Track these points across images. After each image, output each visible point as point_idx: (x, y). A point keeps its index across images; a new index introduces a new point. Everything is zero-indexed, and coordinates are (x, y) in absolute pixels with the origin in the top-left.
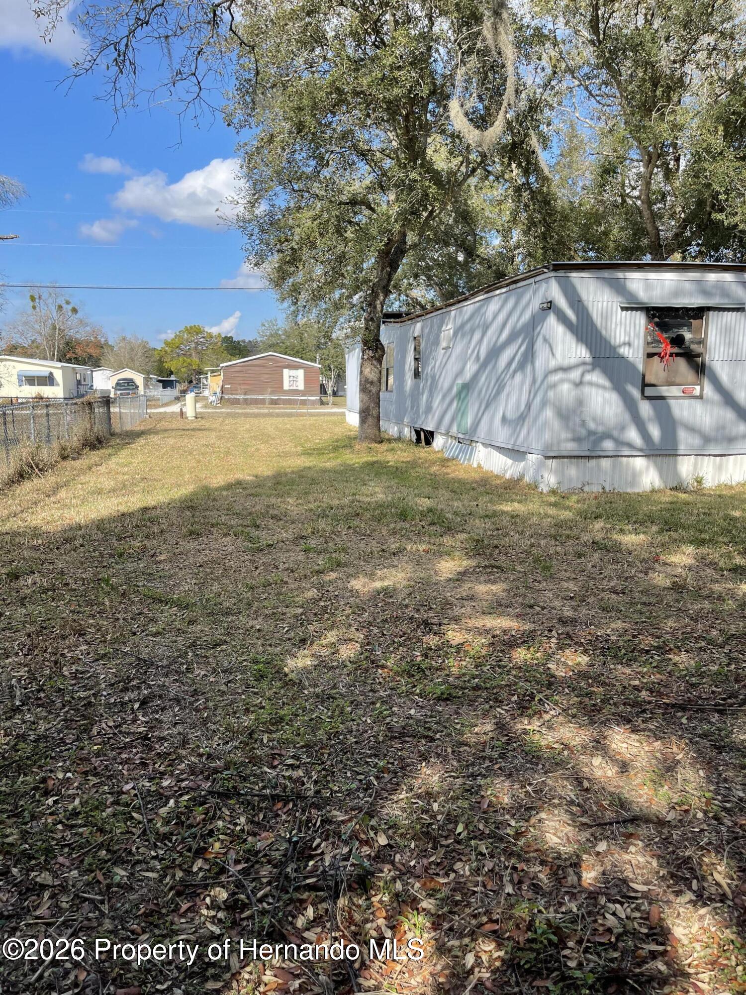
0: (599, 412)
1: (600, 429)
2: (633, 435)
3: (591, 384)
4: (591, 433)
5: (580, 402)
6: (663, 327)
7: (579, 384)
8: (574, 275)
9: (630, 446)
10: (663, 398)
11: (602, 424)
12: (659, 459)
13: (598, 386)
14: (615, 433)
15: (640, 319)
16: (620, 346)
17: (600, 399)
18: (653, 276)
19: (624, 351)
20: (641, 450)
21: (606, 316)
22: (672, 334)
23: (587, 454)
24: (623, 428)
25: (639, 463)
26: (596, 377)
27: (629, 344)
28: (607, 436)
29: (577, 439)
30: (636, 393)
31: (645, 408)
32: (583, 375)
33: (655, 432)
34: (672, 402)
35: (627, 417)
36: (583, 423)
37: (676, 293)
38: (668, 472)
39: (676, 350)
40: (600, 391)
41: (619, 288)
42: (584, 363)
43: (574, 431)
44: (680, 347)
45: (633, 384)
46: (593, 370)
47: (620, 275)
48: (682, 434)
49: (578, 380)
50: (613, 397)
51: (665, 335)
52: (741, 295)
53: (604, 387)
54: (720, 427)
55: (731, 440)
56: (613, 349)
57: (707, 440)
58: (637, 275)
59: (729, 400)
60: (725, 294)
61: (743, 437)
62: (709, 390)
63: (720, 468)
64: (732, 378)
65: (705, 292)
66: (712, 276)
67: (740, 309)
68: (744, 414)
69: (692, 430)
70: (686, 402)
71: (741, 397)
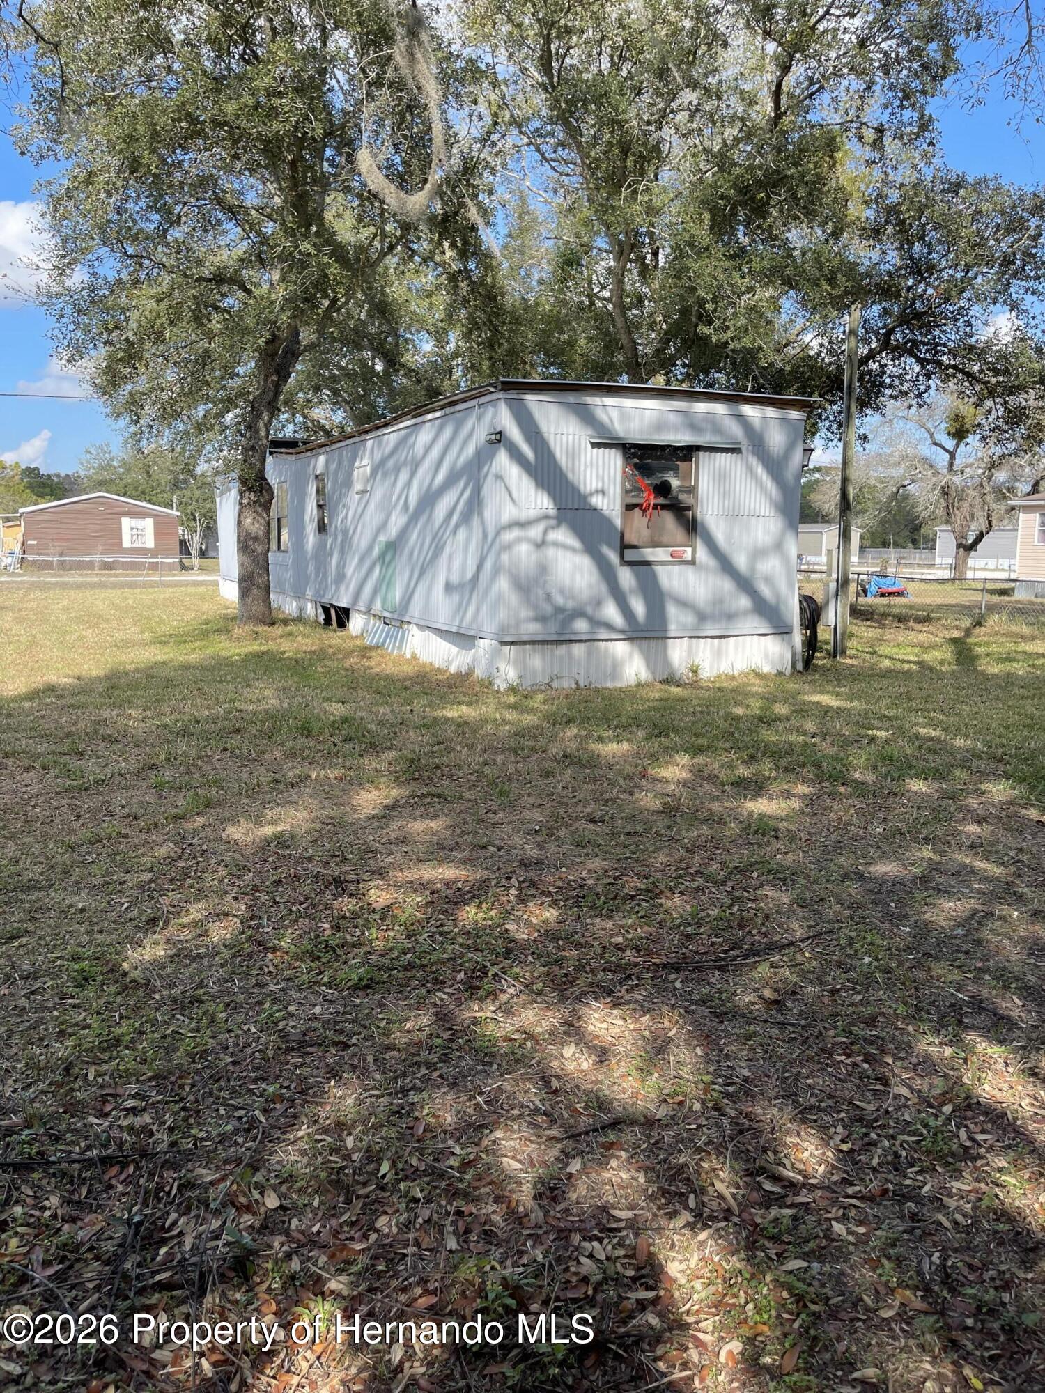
0: (568, 582)
1: (570, 604)
2: (611, 612)
3: (556, 544)
4: (559, 610)
5: (543, 569)
6: (643, 469)
7: (541, 545)
8: (528, 397)
9: (609, 627)
10: (647, 563)
11: (573, 598)
12: (645, 643)
13: (565, 547)
14: (589, 610)
15: (614, 461)
16: (591, 494)
17: (568, 565)
18: (629, 403)
19: (597, 501)
20: (622, 632)
21: (572, 454)
22: (655, 480)
23: (554, 637)
24: (599, 603)
25: (621, 649)
26: (562, 535)
27: (603, 492)
28: (579, 613)
29: (541, 619)
30: (613, 557)
31: (626, 577)
32: (545, 532)
33: (639, 607)
34: (659, 569)
35: (604, 588)
36: (548, 597)
37: (660, 427)
38: (656, 660)
39: (661, 501)
40: (569, 554)
41: (586, 417)
42: (547, 517)
43: (536, 607)
44: (665, 497)
45: (610, 546)
46: (558, 525)
47: (590, 400)
48: (672, 611)
49: (539, 540)
50: (586, 562)
51: (647, 482)
52: (736, 430)
53: (573, 550)
54: (718, 601)
55: (731, 617)
56: (583, 498)
57: (702, 617)
58: (609, 401)
59: (726, 565)
60: (717, 429)
61: (745, 613)
62: (702, 554)
63: (718, 654)
64: (729, 537)
65: (694, 427)
66: (701, 407)
67: (735, 450)
68: (745, 584)
69: (684, 604)
70: (676, 569)
71: (741, 561)
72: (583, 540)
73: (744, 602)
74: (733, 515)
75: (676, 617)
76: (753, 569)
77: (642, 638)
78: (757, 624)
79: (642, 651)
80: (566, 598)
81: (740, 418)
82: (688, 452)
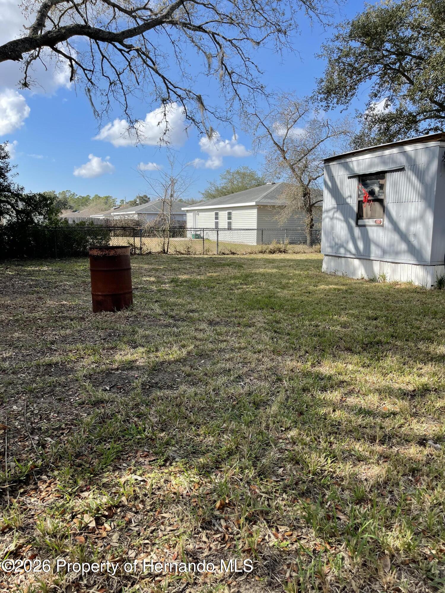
0: (339, 233)
1: (339, 242)
2: (351, 247)
3: (337, 218)
4: (336, 244)
5: (332, 228)
6: (365, 185)
7: (332, 219)
8: (331, 164)
9: (350, 252)
10: (364, 226)
11: (340, 239)
12: (365, 261)
13: (339, 219)
14: (345, 245)
15: (355, 182)
16: (347, 198)
17: (340, 226)
18: (360, 158)
19: (349, 200)
20: (354, 255)
21: (342, 183)
22: (369, 189)
23: (334, 254)
24: (347, 242)
25: (356, 262)
26: (338, 215)
27: (351, 197)
28: (342, 246)
29: (331, 247)
30: (353, 223)
31: (357, 231)
32: (334, 214)
33: (361, 245)
34: (369, 228)
35: (349, 236)
36: (334, 238)
37: (371, 165)
38: (369, 269)
39: (370, 198)
40: (340, 223)
41: (347, 167)
42: (334, 208)
43: (330, 242)
44: (373, 196)
45: (352, 219)
46: (337, 211)
48: (373, 248)
49: (332, 216)
50: (344, 225)
51: (366, 190)
52: (402, 160)
53: (341, 220)
54: (392, 245)
55: (397, 253)
56: (344, 200)
57: (385, 252)
58: (354, 159)
59: (396, 228)
60: (394, 162)
61: (404, 252)
62: (386, 222)
63: (394, 271)
64: (398, 213)
65: (384, 163)
66: (387, 152)
67: (402, 169)
68: (404, 237)
69: (377, 245)
70: (375, 228)
71: (403, 225)
72: (344, 217)
73: (403, 246)
74: (399, 202)
75: (375, 252)
76: (408, 229)
77: (364, 259)
78: (407, 258)
79: (363, 264)
80: (338, 240)
81: (404, 153)
82: (381, 175)
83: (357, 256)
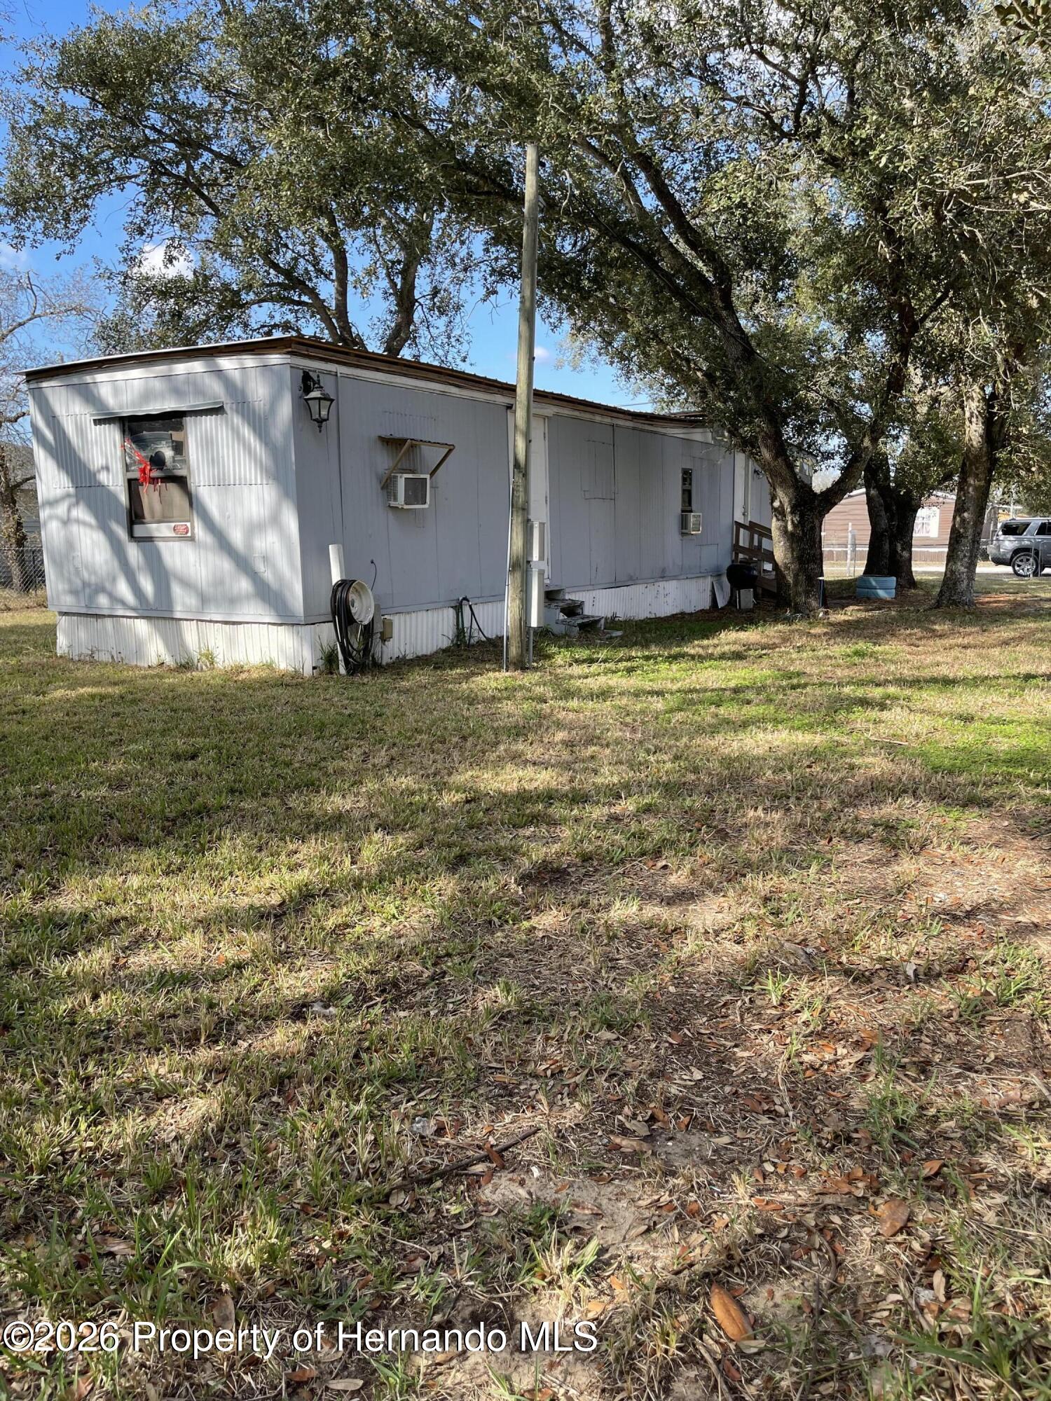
0: (89, 557)
1: (93, 580)
2: (123, 589)
3: (78, 521)
4: (86, 585)
5: (71, 545)
6: (140, 442)
7: (66, 522)
9: (123, 603)
10: (150, 539)
11: (95, 573)
12: (161, 622)
13: (85, 524)
14: (108, 585)
15: (112, 434)
16: (99, 471)
17: (89, 542)
18: (119, 375)
19: (103, 477)
20: (133, 609)
21: (80, 433)
22: (149, 453)
23: (83, 611)
24: (114, 580)
25: (142, 627)
26: (81, 513)
27: (107, 469)
28: (100, 589)
29: (74, 592)
30: (122, 533)
31: (133, 551)
32: (69, 511)
33: (147, 586)
34: (161, 545)
35: (116, 564)
36: (77, 571)
37: (147, 396)
38: (174, 641)
39: (155, 474)
40: (88, 531)
41: (88, 395)
42: (69, 496)
43: (70, 581)
44: (161, 469)
45: (118, 522)
46: (77, 502)
47: (88, 379)
48: (177, 591)
49: (64, 517)
50: (99, 537)
51: (143, 454)
52: (216, 389)
53: (90, 526)
54: (218, 582)
55: (233, 601)
56: (92, 476)
57: (204, 600)
58: (101, 377)
59: (223, 543)
60: (199, 391)
61: (248, 597)
62: (200, 531)
63: (231, 641)
64: (222, 510)
65: (177, 392)
66: (181, 368)
67: (217, 410)
68: (243, 563)
69: (187, 584)
70: (176, 545)
71: (237, 537)
72: (96, 517)
73: (244, 585)
74: (221, 483)
75: (182, 601)
76: (249, 545)
77: (158, 618)
78: (254, 611)
79: (157, 629)
80: (90, 574)
81: (219, 373)
82: (173, 419)
83: (141, 613)
